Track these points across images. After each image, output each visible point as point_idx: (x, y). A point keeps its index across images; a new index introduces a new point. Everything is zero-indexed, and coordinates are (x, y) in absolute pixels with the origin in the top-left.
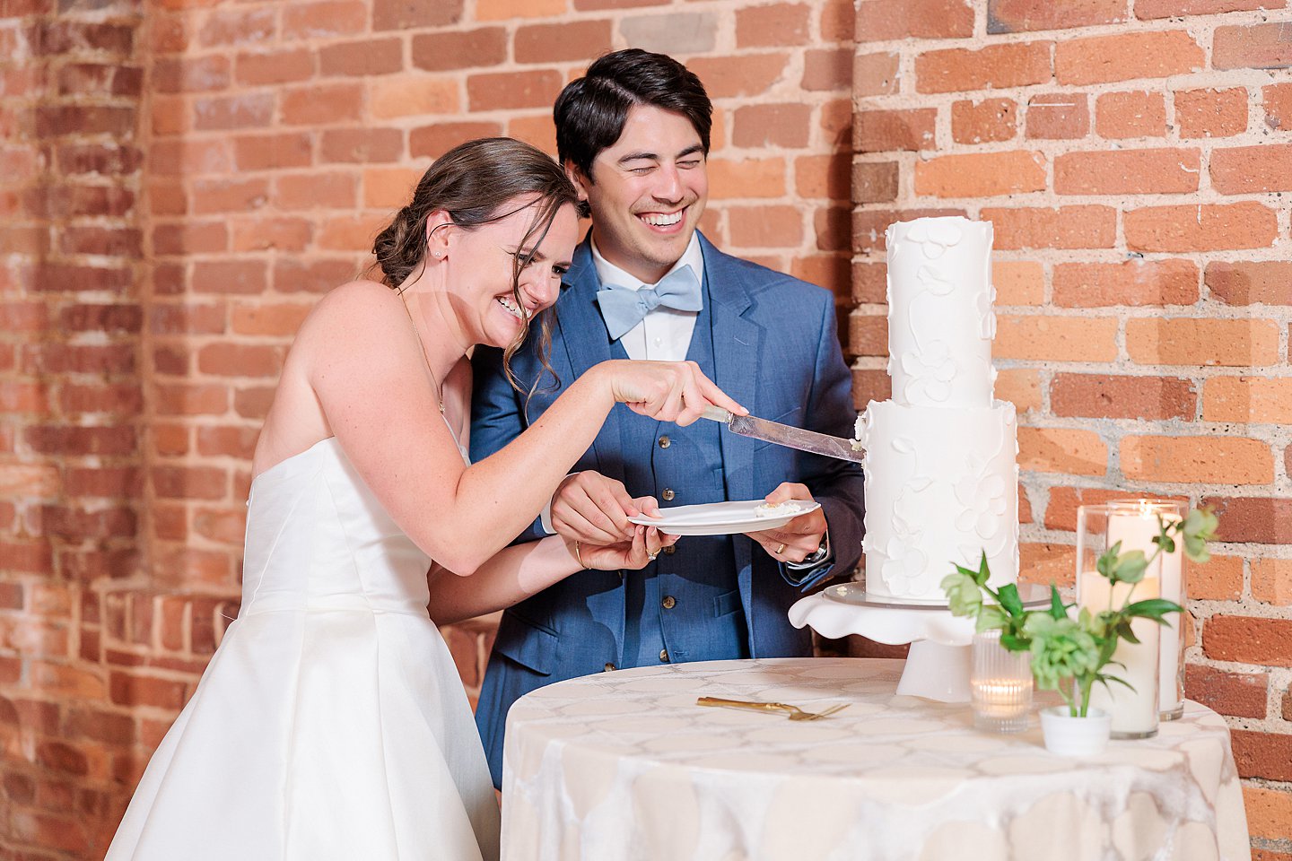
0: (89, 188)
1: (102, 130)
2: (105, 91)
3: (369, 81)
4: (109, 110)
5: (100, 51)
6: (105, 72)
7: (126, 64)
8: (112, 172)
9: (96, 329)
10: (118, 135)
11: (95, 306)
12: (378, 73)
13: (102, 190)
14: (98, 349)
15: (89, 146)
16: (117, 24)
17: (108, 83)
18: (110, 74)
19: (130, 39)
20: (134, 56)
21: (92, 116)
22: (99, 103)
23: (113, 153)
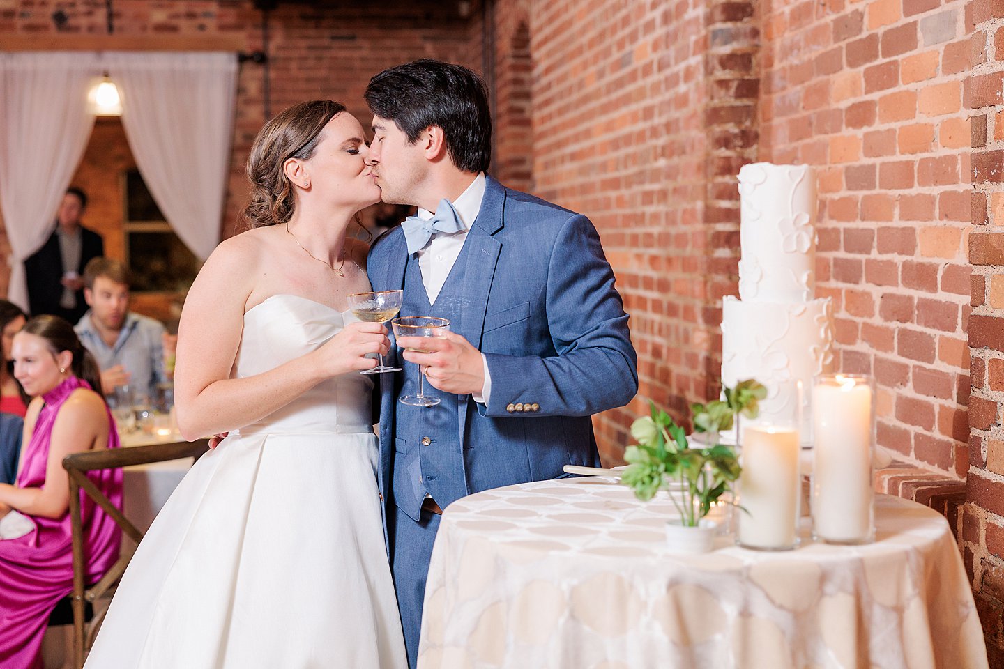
0: (720, 158)
1: (729, 121)
2: (730, 96)
3: (832, 77)
4: (733, 108)
5: (727, 71)
6: (731, 84)
7: (746, 77)
8: (735, 147)
9: (724, 247)
10: (739, 123)
11: (723, 232)
12: (835, 72)
13: (728, 159)
14: (725, 259)
15: (722, 132)
16: (739, 53)
17: (732, 91)
18: (734, 85)
19: (750, 61)
20: (752, 73)
21: (722, 113)
22: (727, 104)
23: (735, 136)
